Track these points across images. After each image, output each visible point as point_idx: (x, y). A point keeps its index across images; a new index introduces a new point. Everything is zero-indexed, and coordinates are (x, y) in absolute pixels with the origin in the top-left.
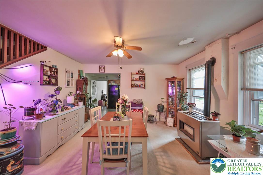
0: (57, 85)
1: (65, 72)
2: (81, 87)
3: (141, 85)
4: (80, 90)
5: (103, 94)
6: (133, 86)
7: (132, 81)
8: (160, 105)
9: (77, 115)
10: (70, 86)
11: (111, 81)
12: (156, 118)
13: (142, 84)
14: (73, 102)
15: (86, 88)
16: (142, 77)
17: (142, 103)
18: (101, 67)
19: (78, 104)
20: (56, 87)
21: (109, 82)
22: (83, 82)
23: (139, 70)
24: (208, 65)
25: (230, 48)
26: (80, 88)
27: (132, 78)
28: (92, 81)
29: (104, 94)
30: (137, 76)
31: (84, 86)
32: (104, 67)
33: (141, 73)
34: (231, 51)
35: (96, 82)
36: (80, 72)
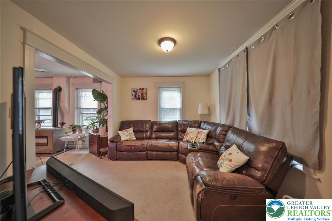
24: (56, 91)
25: (71, 84)
34: (71, 86)
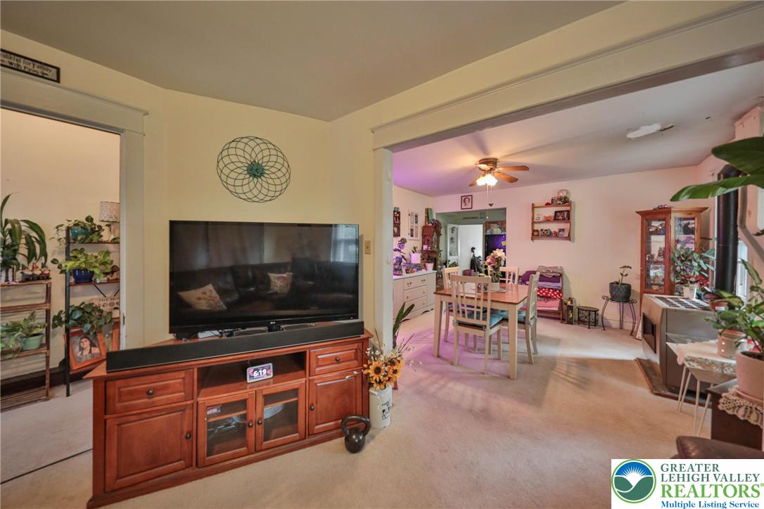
0: (399, 236)
1: (408, 215)
2: (429, 238)
3: (561, 233)
4: (428, 244)
5: (474, 256)
6: (538, 235)
7: (533, 223)
8: (618, 283)
9: (425, 283)
10: (414, 238)
11: (491, 225)
12: (602, 317)
13: (563, 230)
14: (419, 262)
15: (438, 242)
16: (563, 211)
17: (561, 275)
18: (465, 199)
19: (425, 267)
20: (399, 238)
21: (487, 226)
22: (433, 230)
23: (555, 195)
26: (428, 240)
27: (536, 217)
28: (450, 226)
29: (476, 256)
30: (550, 212)
31: (435, 236)
32: (470, 197)
33: (559, 202)
35: (457, 229)
36: (428, 211)
